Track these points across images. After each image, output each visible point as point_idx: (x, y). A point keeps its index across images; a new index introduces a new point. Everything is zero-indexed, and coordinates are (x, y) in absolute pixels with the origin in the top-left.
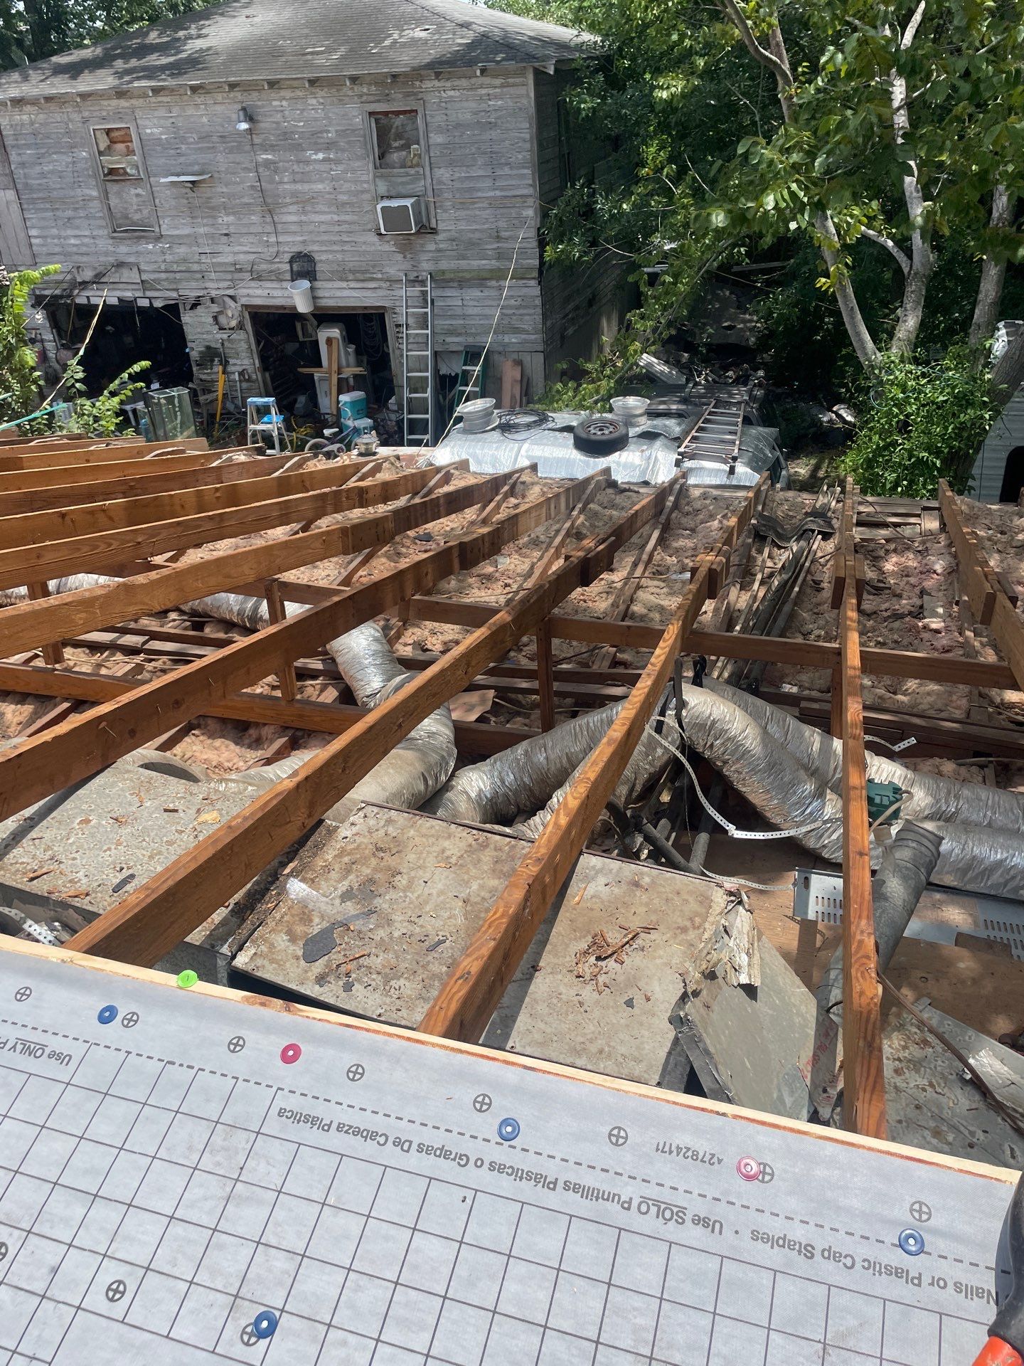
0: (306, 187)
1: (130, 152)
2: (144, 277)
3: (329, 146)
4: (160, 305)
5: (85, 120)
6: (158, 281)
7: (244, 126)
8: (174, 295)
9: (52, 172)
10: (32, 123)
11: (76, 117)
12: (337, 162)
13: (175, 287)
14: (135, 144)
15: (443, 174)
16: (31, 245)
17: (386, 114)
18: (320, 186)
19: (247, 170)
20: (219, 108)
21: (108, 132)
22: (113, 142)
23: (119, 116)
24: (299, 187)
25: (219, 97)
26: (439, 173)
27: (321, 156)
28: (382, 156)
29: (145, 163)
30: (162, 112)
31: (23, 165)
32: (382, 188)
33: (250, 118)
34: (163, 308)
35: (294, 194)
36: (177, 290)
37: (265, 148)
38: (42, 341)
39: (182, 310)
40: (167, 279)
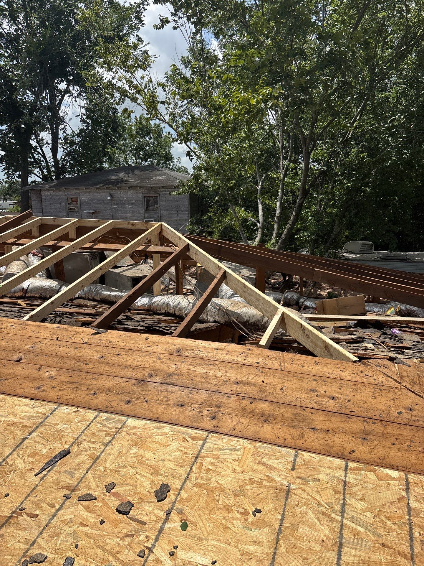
0: (125, 215)
1: (77, 204)
3: (132, 204)
5: (66, 195)
7: (109, 198)
9: (54, 208)
10: (51, 195)
11: (63, 194)
12: (134, 208)
14: (79, 202)
15: (164, 213)
17: (149, 197)
18: (129, 215)
19: (109, 209)
20: (103, 194)
21: (72, 198)
22: (72, 201)
23: (75, 194)
24: (123, 214)
25: (104, 191)
26: (162, 212)
27: (130, 207)
28: (147, 207)
29: (80, 207)
30: (87, 194)
31: (46, 206)
32: (146, 215)
33: (111, 196)
35: (121, 216)
37: (115, 204)
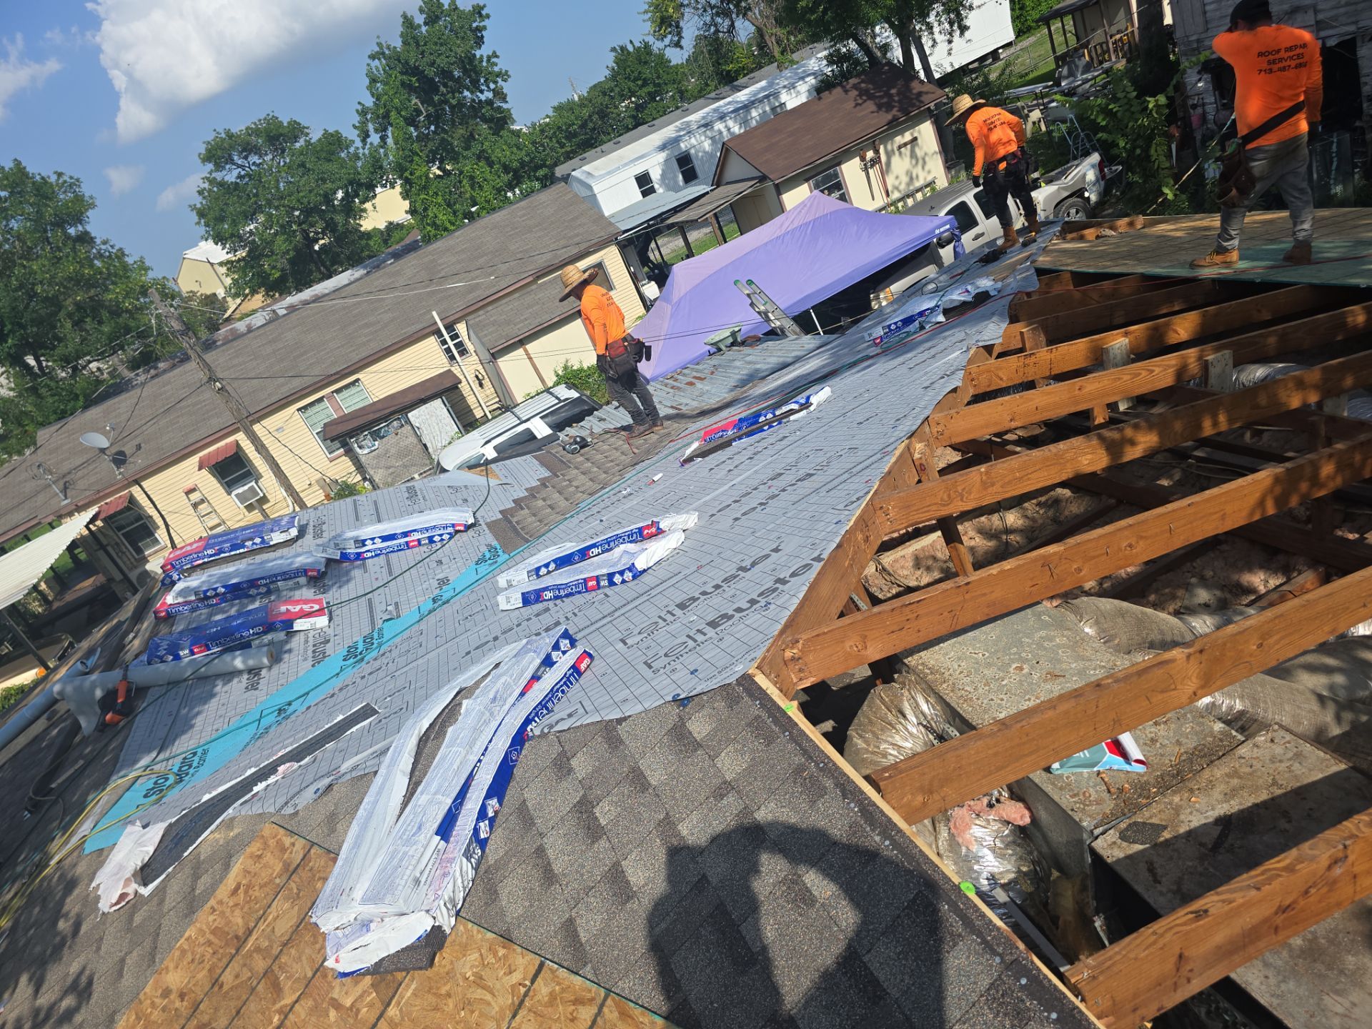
2: (1320, 17)
4: (1334, 44)
6: (1335, 18)
8: (1352, 28)
13: (1353, 19)
16: (1205, 13)
34: (1336, 46)
36: (1356, 23)
38: (1204, 105)
39: (1359, 44)
40: (1346, 13)
